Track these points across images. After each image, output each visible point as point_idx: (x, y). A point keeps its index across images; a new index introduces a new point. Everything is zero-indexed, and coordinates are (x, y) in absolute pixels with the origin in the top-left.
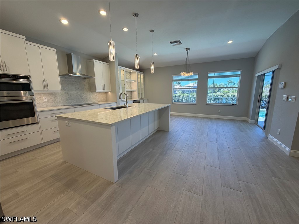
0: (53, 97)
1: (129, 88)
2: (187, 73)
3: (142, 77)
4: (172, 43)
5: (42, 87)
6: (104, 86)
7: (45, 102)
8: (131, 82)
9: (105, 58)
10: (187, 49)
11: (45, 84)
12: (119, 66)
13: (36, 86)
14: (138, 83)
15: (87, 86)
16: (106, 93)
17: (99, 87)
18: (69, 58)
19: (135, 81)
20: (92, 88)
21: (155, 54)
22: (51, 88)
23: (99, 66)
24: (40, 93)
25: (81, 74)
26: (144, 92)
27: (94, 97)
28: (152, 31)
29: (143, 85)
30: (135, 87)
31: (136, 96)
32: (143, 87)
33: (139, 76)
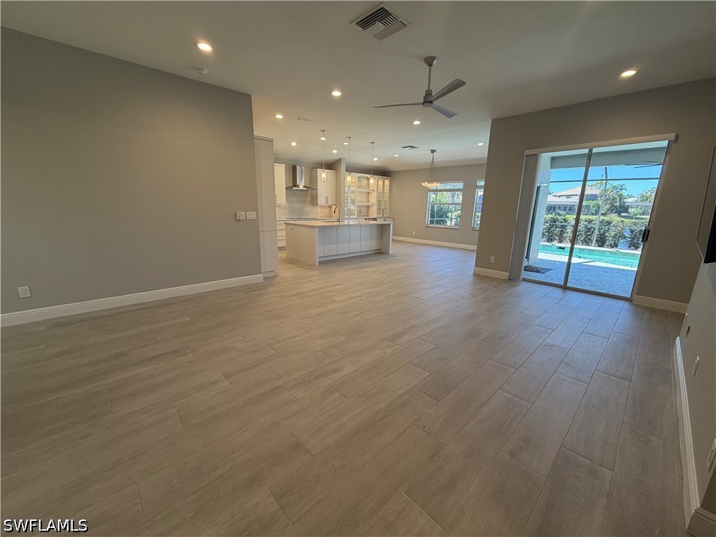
1: (364, 201)
2: (429, 182)
3: (387, 182)
6: (327, 198)
8: (369, 192)
9: (331, 166)
10: (433, 151)
12: (346, 173)
14: (378, 193)
15: (309, 198)
16: (330, 207)
17: (321, 200)
18: (294, 168)
19: (374, 191)
20: (314, 201)
21: (396, 156)
23: (323, 175)
25: (304, 186)
26: (387, 207)
28: (372, 143)
29: (387, 196)
30: (373, 199)
31: (374, 213)
32: (387, 200)
33: (381, 183)
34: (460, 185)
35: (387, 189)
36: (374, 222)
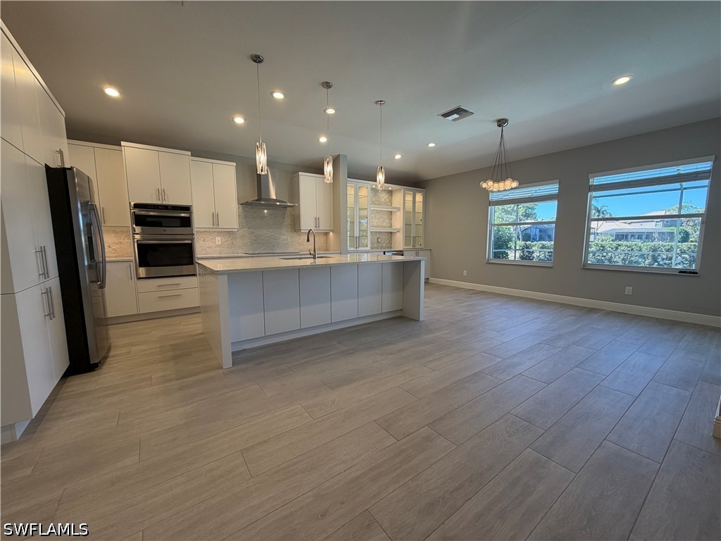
0: (230, 239)
1: (384, 224)
3: (419, 197)
4: (446, 115)
5: (211, 223)
6: (317, 220)
7: (218, 246)
8: (391, 212)
10: (501, 122)
11: (215, 218)
12: (349, 179)
13: (200, 220)
14: (405, 213)
15: (288, 221)
16: (326, 234)
17: (307, 223)
19: (399, 209)
20: (294, 224)
21: (432, 145)
22: (223, 224)
24: (206, 232)
26: (421, 234)
27: (300, 241)
28: (380, 102)
29: (421, 216)
30: (398, 222)
31: (399, 243)
32: (421, 223)
33: (409, 198)
34: (553, 188)
35: (419, 207)
36: (400, 258)
